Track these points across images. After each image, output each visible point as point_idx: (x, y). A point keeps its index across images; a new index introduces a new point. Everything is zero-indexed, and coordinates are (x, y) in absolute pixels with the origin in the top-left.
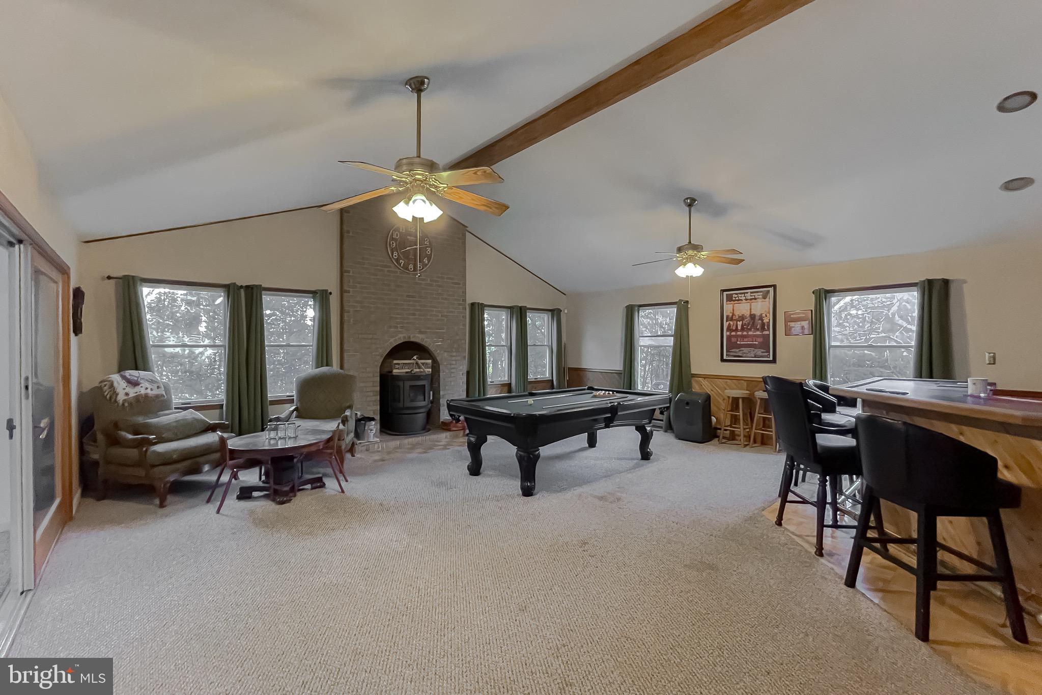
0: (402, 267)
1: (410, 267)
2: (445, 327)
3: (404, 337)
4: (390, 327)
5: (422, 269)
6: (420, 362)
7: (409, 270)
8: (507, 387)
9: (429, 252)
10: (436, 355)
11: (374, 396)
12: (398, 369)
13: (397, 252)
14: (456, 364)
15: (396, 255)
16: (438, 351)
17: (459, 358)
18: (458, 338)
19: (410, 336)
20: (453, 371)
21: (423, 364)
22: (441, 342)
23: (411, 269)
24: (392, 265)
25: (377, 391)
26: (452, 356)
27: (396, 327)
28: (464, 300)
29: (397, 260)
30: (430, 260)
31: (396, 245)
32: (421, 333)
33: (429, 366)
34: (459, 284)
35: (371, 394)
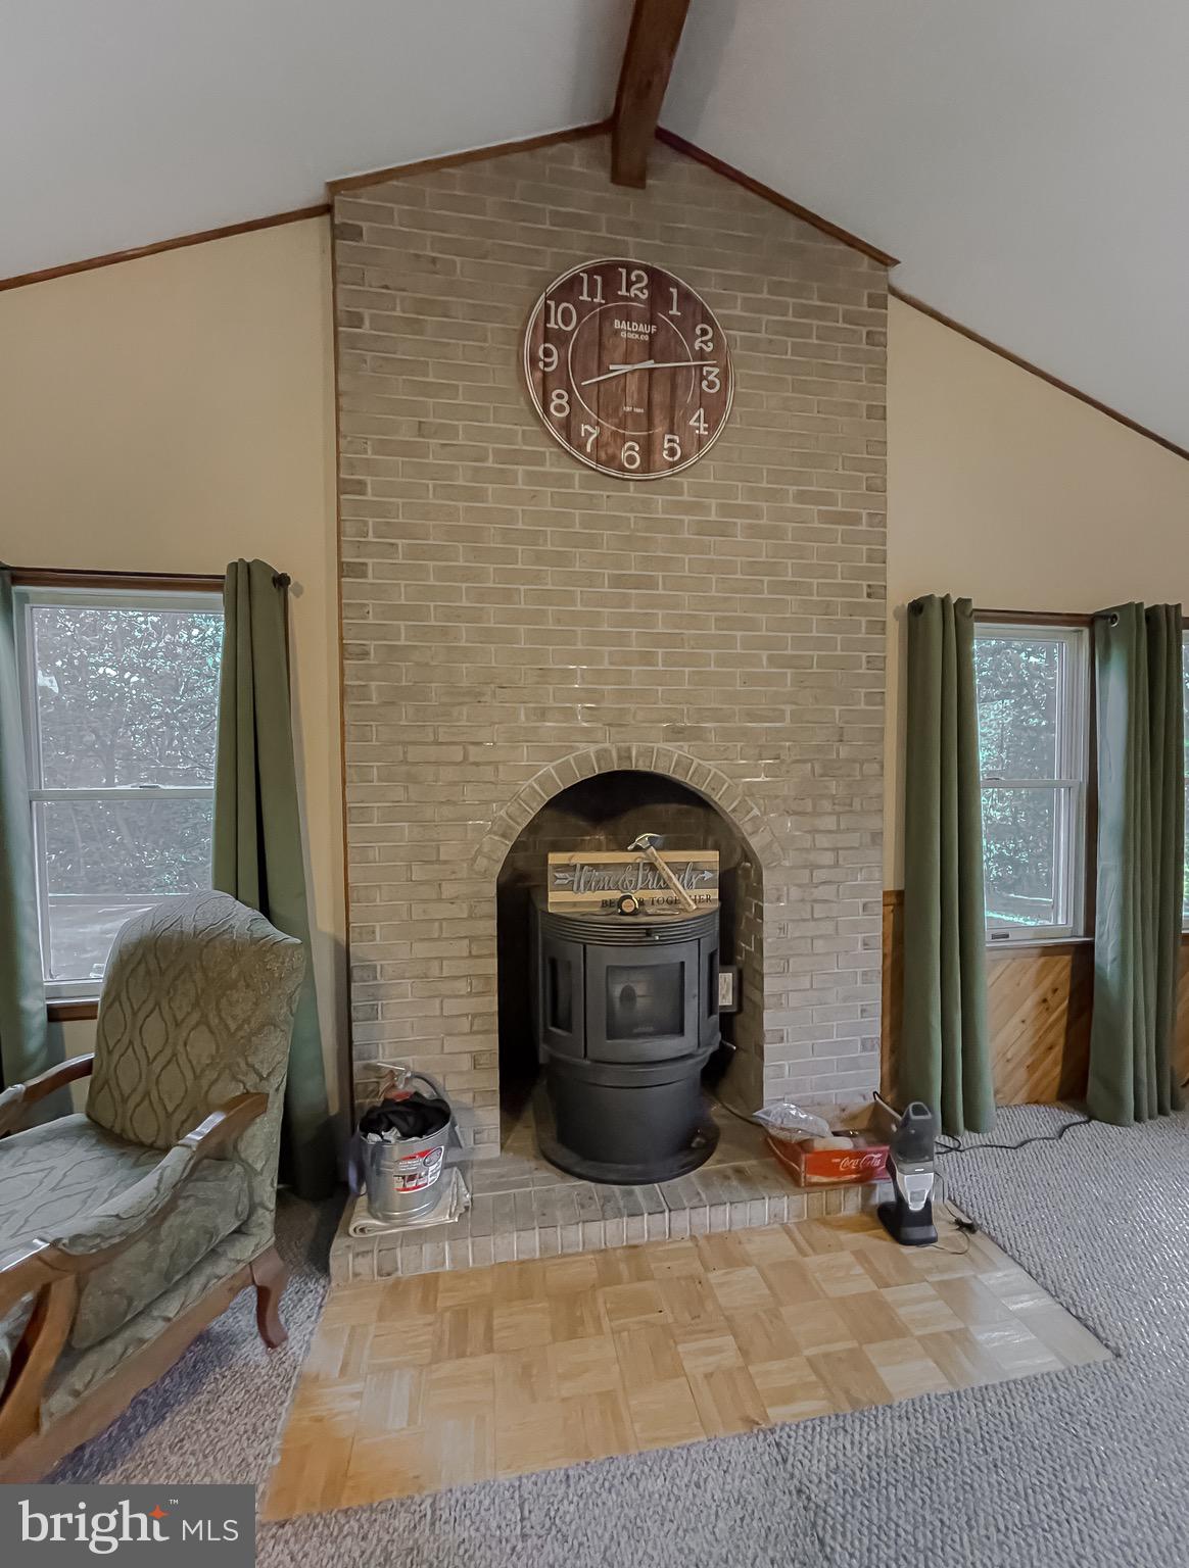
0: (589, 456)
1: (624, 455)
2: (788, 708)
3: (601, 755)
4: (543, 714)
5: (684, 458)
6: (663, 858)
7: (623, 469)
8: (1068, 958)
9: (711, 385)
10: (746, 828)
11: (470, 995)
12: (569, 887)
13: (570, 391)
14: (836, 865)
15: (564, 402)
16: (756, 812)
17: (853, 839)
18: (844, 752)
19: (629, 749)
20: (820, 892)
21: (679, 869)
22: (768, 770)
23: (631, 460)
24: (549, 451)
25: (487, 977)
26: (814, 831)
27: (569, 714)
28: (877, 592)
29: (567, 427)
30: (717, 422)
31: (563, 363)
32: (676, 733)
33: (708, 875)
34: (854, 519)
35: (462, 987)
